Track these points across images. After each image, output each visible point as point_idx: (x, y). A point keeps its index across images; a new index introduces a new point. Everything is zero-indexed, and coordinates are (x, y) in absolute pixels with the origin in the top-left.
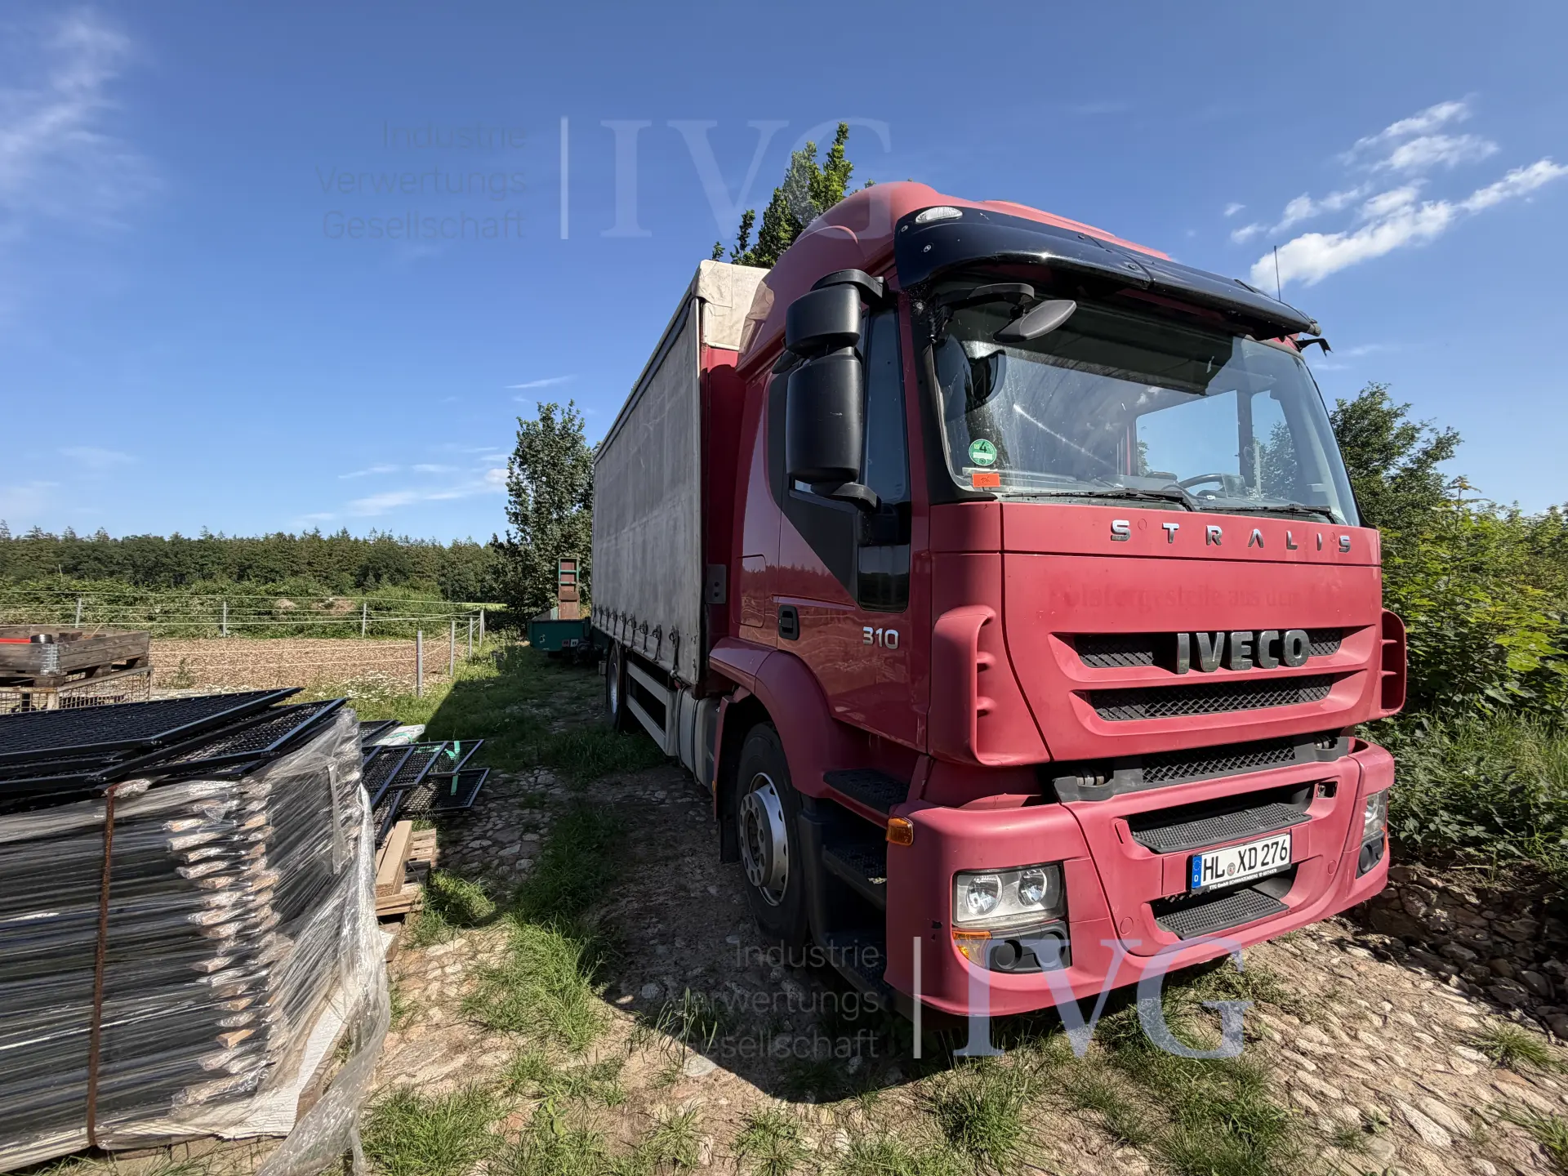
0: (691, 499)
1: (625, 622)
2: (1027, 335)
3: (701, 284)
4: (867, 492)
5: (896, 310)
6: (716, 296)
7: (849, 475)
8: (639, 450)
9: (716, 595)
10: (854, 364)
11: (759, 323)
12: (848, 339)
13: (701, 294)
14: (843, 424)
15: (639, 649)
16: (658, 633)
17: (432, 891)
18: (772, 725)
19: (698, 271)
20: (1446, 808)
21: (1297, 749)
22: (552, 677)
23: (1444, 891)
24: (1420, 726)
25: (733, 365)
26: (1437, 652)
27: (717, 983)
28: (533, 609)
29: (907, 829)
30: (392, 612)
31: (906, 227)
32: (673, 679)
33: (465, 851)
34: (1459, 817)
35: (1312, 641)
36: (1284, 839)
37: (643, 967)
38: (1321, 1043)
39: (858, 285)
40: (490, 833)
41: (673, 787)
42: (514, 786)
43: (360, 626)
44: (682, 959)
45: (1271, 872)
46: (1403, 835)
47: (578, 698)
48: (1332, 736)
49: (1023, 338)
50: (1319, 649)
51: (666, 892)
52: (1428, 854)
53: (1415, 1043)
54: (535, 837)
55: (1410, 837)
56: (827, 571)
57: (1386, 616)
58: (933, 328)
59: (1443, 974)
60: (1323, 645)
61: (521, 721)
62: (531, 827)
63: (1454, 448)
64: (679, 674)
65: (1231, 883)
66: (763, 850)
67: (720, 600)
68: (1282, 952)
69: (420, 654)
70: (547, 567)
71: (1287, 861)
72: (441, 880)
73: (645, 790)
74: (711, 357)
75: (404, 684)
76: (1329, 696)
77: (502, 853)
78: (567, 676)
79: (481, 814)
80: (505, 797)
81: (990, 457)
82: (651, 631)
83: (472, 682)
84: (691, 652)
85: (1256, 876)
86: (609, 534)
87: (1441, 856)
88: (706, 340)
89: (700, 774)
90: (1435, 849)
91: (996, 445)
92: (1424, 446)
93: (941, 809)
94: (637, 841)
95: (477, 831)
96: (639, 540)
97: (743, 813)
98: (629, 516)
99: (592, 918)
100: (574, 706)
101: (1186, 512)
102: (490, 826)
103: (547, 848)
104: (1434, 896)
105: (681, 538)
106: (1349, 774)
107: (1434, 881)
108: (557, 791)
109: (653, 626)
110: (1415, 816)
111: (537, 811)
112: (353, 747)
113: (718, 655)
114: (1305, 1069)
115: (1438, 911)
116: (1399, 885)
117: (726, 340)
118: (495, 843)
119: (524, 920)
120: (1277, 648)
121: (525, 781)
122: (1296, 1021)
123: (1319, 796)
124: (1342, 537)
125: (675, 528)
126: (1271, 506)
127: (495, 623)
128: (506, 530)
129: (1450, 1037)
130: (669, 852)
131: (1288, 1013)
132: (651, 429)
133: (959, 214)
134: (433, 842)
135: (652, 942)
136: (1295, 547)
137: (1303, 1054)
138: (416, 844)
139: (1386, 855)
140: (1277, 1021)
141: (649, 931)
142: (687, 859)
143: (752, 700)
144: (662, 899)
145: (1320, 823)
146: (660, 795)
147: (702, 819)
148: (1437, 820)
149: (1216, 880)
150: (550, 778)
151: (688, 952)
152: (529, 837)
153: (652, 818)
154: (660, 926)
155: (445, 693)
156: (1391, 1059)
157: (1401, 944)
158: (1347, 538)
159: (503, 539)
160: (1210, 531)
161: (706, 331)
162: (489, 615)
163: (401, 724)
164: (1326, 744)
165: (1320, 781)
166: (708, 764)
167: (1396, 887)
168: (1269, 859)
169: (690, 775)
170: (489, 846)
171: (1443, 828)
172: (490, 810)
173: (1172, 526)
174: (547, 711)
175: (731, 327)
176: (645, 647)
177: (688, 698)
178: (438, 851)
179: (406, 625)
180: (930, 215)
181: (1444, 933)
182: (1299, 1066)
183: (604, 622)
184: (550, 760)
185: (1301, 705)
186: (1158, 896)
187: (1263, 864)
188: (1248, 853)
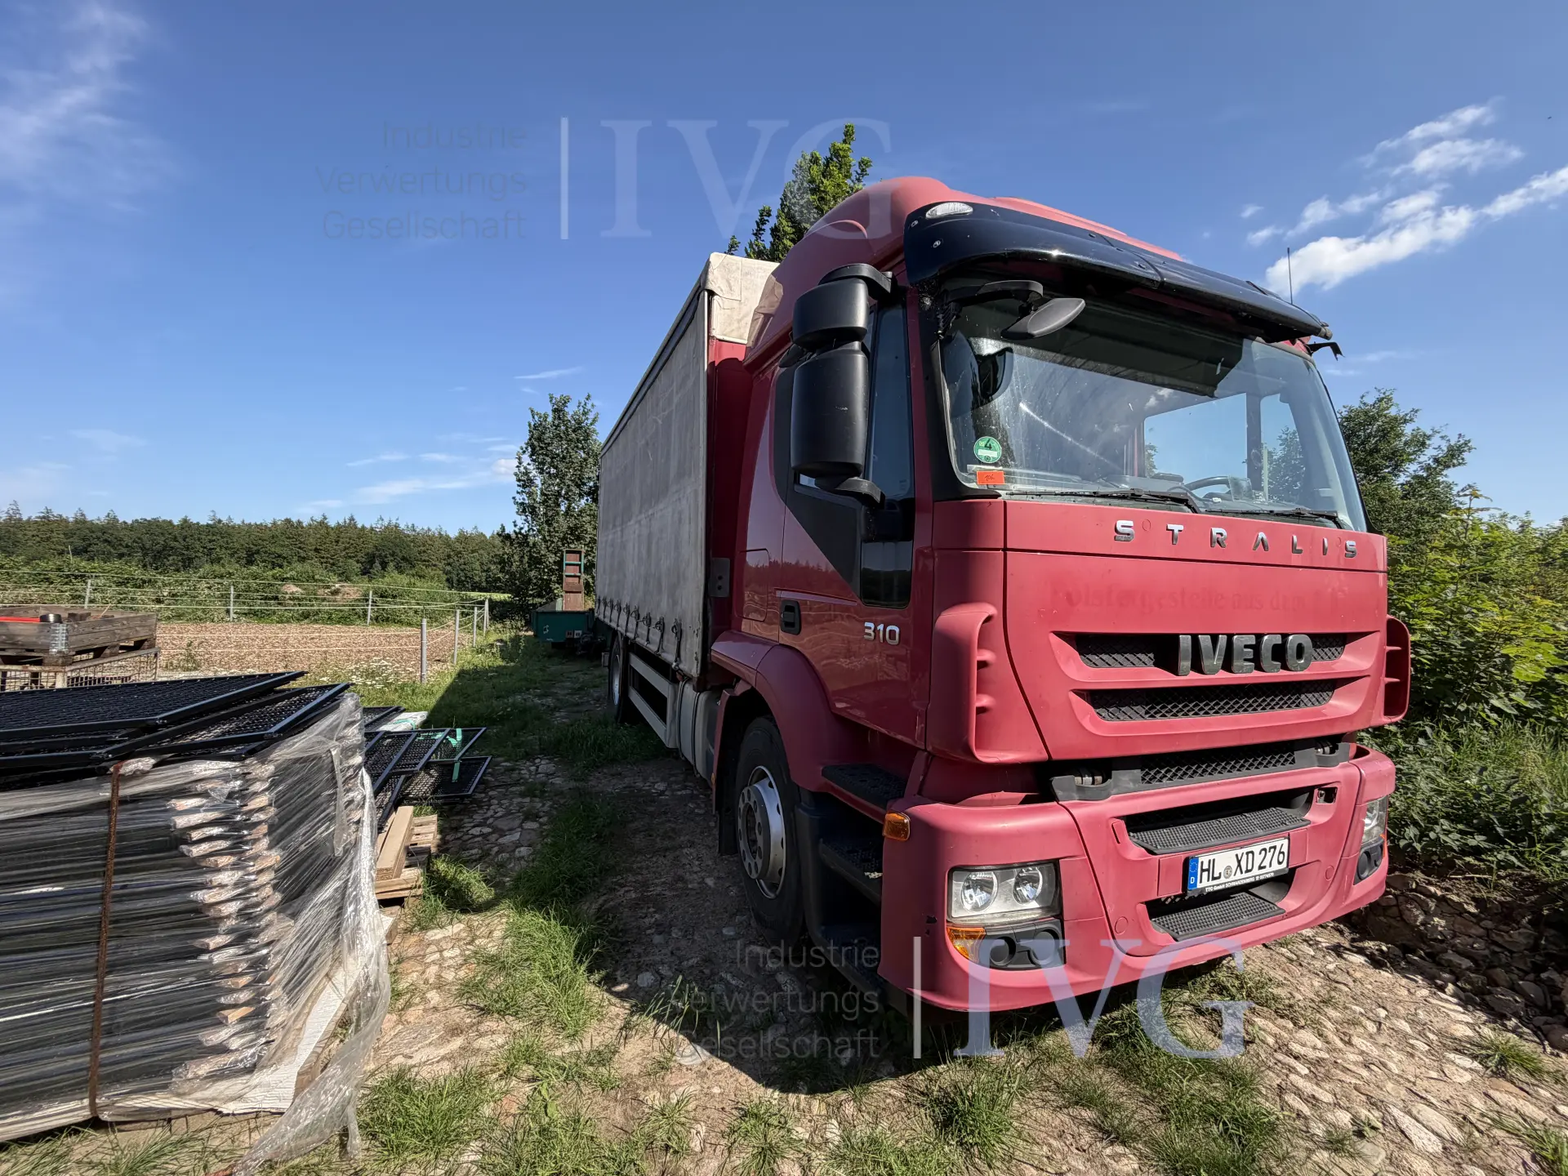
0: (696, 492)
1: (629, 613)
2: (1035, 332)
3: (710, 277)
4: (870, 487)
5: (904, 306)
6: (725, 288)
7: (854, 470)
8: (647, 444)
9: (720, 588)
10: (860, 359)
11: (767, 316)
12: (855, 334)
13: (710, 286)
14: (849, 419)
15: (641, 641)
16: (661, 625)
17: (432, 877)
18: (772, 719)
19: (708, 264)
20: (1447, 817)
21: (1297, 754)
22: (554, 668)
23: (1443, 899)
24: (1424, 734)
25: (741, 358)
26: (1443, 661)
27: (713, 974)
28: (537, 600)
29: (904, 825)
30: (397, 600)
31: (916, 222)
32: (674, 671)
33: (466, 837)
34: (1460, 826)
35: (1315, 646)
36: (1282, 844)
37: (640, 956)
38: (1314, 1048)
39: (866, 279)
40: (491, 820)
41: (672, 779)
42: (515, 775)
43: (365, 613)
44: (678, 949)
45: (1268, 876)
46: (1402, 843)
47: (581, 689)
48: (1333, 741)
49: (1031, 336)
50: (1323, 654)
51: (664, 883)
52: (1428, 863)
53: (1409, 1049)
54: (535, 825)
55: (1410, 845)
56: (831, 568)
57: (1390, 623)
58: (941, 324)
59: (1439, 982)
60: (1326, 650)
61: (524, 711)
62: (530, 816)
63: (1465, 455)
64: (681, 666)
65: (1227, 886)
66: (760, 843)
67: (723, 594)
68: (1277, 957)
69: (424, 642)
70: (552, 558)
71: (1284, 865)
72: (441, 866)
73: (645, 780)
74: (719, 350)
75: (408, 671)
76: (1332, 702)
77: (501, 841)
78: (569, 667)
79: (481, 802)
80: (506, 785)
81: (995, 454)
82: (654, 623)
83: (475, 671)
84: (693, 644)
85: (1252, 880)
86: (614, 526)
87: (1441, 864)
88: (714, 333)
89: (700, 767)
90: (1435, 858)
92: (1435, 453)
93: (937, 805)
94: (636, 831)
95: (478, 818)
96: (645, 532)
97: (741, 806)
98: (636, 508)
99: (589, 907)
100: (576, 697)
101: (1191, 513)
102: (491, 813)
103: (547, 836)
104: (1432, 905)
105: (686, 528)
106: (1349, 780)
107: (1432, 889)
108: (558, 781)
109: (656, 618)
110: (1416, 824)
111: (537, 800)
112: (356, 731)
113: (720, 649)
114: (1298, 1073)
115: (1436, 919)
116: (1397, 892)
117: (735, 334)
118: (496, 830)
119: (521, 907)
120: (1279, 653)
121: (526, 770)
122: (1291, 1025)
123: (1318, 802)
124: (1349, 543)
125: (680, 520)
126: (1277, 509)
127: (500, 613)
128: (511, 520)
129: (1444, 1045)
130: (667, 843)
131: (1282, 1017)
132: (660, 422)
133: (969, 210)
134: (434, 828)
135: (649, 932)
136: (1300, 552)
137: (1296, 1058)
138: (417, 830)
139: (1384, 863)
140: (1271, 1025)
141: (646, 920)
142: (685, 851)
143: (753, 695)
144: (659, 889)
145: (1317, 828)
146: (661, 786)
147: (701, 812)
148: (1438, 828)
149: (1212, 883)
150: (551, 768)
151: (683, 943)
152: (529, 825)
153: (651, 809)
154: (657, 916)
155: (448, 681)
156: (1385, 1065)
157: (1398, 952)
158: (1353, 543)
159: (510, 530)
160: (1214, 534)
161: (714, 324)
162: (493, 605)
163: (404, 710)
164: (1327, 749)
165: (1319, 787)
166: (708, 757)
167: (1394, 895)
168: (1266, 863)
169: (690, 768)
170: (490, 834)
171: (1443, 837)
172: (491, 798)
173: (1177, 528)
174: (550, 701)
175: (739, 321)
176: (648, 640)
177: (689, 691)
178: (439, 837)
179: (411, 613)
180: (940, 211)
181: (1442, 941)
182: (1292, 1069)
183: (608, 613)
184: (552, 750)
185: (1302, 709)
186: (1154, 897)
187: (1261, 868)
188: (1245, 856)
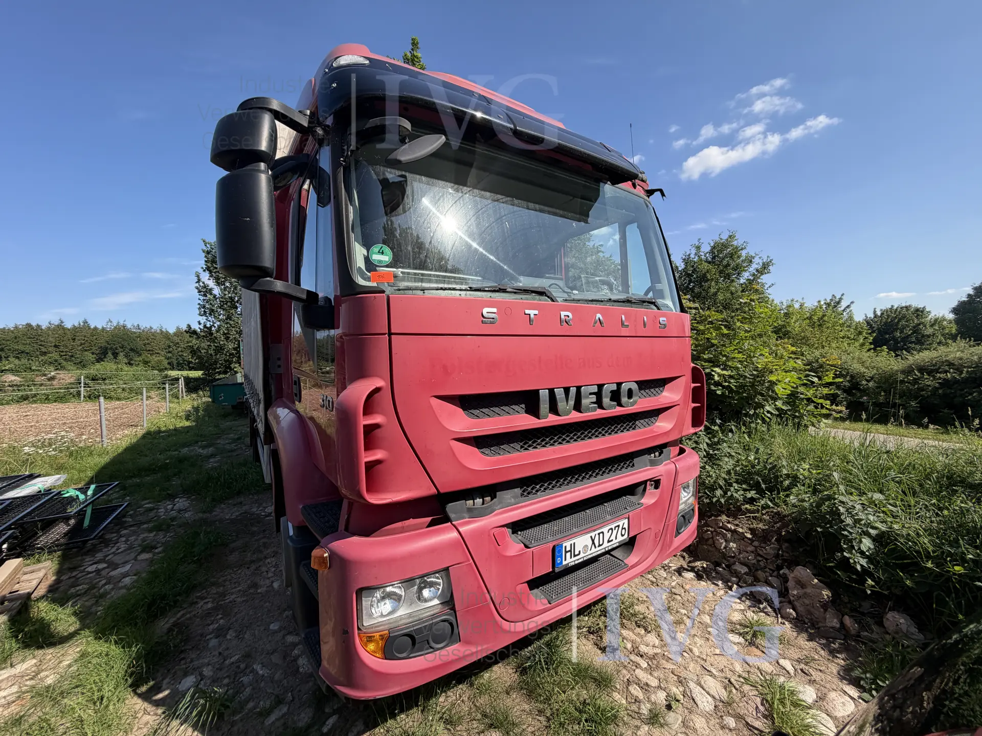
2: (403, 160)
9: (279, 366)
10: (265, 177)
17: (19, 619)
20: (737, 482)
21: (636, 460)
22: (226, 424)
23: (734, 532)
24: (731, 431)
27: (245, 667)
28: (222, 376)
29: (326, 558)
30: (107, 381)
31: (327, 70)
33: (80, 575)
34: (744, 486)
35: (640, 389)
36: (624, 523)
37: (191, 661)
38: (654, 646)
40: (110, 557)
42: (152, 514)
43: (79, 393)
44: (227, 649)
45: (614, 546)
46: (715, 500)
47: (239, 439)
48: (661, 448)
49: (400, 162)
50: (650, 393)
51: (239, 591)
52: (729, 509)
53: (707, 636)
54: (148, 556)
55: (718, 501)
57: (694, 369)
59: (730, 584)
60: (652, 390)
61: (185, 460)
62: (148, 548)
63: (770, 268)
65: (585, 559)
68: (646, 581)
69: (103, 414)
71: (626, 536)
72: (37, 608)
73: (259, 506)
76: (657, 424)
77: (112, 573)
79: (111, 540)
80: (140, 524)
81: (386, 258)
83: (159, 432)
84: (262, 409)
85: (604, 551)
86: (248, 322)
87: (734, 511)
90: (731, 506)
91: (392, 249)
94: (234, 550)
95: (100, 556)
99: (166, 623)
102: (113, 550)
103: (155, 564)
104: (729, 536)
106: (668, 473)
107: (729, 525)
108: (187, 515)
110: (721, 488)
111: (161, 533)
114: (641, 668)
115: (731, 544)
116: (713, 530)
118: (111, 565)
120: (615, 396)
121: (164, 508)
122: (643, 632)
123: (650, 489)
124: (661, 319)
126: (614, 297)
127: (192, 386)
128: (196, 321)
130: (256, 556)
131: (639, 627)
133: (367, 62)
135: (208, 637)
136: (627, 326)
137: (642, 656)
138: (21, 578)
140: (631, 634)
141: (211, 627)
145: (649, 508)
148: (732, 489)
149: (573, 559)
150: (186, 504)
151: (233, 643)
152: (143, 556)
154: (221, 621)
156: (691, 650)
157: (712, 566)
158: (665, 319)
160: (563, 317)
162: (188, 380)
163: (37, 476)
164: (657, 454)
165: (650, 480)
167: (711, 532)
168: (613, 537)
170: (104, 569)
171: (735, 495)
172: (121, 536)
173: (532, 312)
178: (52, 579)
179: (120, 390)
180: (343, 61)
181: (733, 557)
182: (638, 666)
184: (187, 491)
185: (637, 431)
186: (531, 577)
187: (609, 541)
188: (597, 536)
